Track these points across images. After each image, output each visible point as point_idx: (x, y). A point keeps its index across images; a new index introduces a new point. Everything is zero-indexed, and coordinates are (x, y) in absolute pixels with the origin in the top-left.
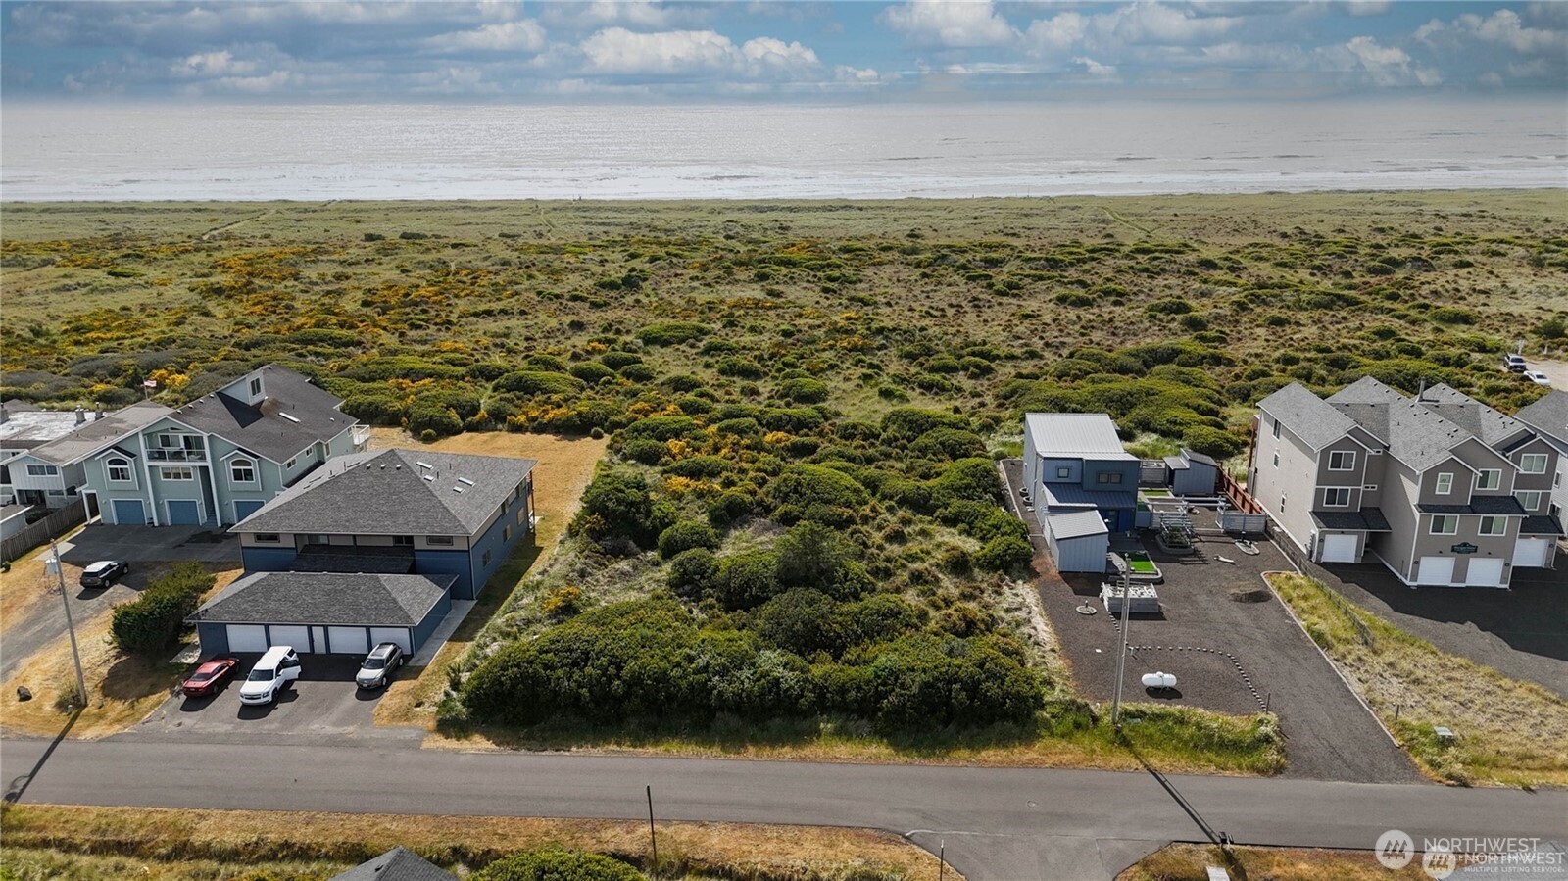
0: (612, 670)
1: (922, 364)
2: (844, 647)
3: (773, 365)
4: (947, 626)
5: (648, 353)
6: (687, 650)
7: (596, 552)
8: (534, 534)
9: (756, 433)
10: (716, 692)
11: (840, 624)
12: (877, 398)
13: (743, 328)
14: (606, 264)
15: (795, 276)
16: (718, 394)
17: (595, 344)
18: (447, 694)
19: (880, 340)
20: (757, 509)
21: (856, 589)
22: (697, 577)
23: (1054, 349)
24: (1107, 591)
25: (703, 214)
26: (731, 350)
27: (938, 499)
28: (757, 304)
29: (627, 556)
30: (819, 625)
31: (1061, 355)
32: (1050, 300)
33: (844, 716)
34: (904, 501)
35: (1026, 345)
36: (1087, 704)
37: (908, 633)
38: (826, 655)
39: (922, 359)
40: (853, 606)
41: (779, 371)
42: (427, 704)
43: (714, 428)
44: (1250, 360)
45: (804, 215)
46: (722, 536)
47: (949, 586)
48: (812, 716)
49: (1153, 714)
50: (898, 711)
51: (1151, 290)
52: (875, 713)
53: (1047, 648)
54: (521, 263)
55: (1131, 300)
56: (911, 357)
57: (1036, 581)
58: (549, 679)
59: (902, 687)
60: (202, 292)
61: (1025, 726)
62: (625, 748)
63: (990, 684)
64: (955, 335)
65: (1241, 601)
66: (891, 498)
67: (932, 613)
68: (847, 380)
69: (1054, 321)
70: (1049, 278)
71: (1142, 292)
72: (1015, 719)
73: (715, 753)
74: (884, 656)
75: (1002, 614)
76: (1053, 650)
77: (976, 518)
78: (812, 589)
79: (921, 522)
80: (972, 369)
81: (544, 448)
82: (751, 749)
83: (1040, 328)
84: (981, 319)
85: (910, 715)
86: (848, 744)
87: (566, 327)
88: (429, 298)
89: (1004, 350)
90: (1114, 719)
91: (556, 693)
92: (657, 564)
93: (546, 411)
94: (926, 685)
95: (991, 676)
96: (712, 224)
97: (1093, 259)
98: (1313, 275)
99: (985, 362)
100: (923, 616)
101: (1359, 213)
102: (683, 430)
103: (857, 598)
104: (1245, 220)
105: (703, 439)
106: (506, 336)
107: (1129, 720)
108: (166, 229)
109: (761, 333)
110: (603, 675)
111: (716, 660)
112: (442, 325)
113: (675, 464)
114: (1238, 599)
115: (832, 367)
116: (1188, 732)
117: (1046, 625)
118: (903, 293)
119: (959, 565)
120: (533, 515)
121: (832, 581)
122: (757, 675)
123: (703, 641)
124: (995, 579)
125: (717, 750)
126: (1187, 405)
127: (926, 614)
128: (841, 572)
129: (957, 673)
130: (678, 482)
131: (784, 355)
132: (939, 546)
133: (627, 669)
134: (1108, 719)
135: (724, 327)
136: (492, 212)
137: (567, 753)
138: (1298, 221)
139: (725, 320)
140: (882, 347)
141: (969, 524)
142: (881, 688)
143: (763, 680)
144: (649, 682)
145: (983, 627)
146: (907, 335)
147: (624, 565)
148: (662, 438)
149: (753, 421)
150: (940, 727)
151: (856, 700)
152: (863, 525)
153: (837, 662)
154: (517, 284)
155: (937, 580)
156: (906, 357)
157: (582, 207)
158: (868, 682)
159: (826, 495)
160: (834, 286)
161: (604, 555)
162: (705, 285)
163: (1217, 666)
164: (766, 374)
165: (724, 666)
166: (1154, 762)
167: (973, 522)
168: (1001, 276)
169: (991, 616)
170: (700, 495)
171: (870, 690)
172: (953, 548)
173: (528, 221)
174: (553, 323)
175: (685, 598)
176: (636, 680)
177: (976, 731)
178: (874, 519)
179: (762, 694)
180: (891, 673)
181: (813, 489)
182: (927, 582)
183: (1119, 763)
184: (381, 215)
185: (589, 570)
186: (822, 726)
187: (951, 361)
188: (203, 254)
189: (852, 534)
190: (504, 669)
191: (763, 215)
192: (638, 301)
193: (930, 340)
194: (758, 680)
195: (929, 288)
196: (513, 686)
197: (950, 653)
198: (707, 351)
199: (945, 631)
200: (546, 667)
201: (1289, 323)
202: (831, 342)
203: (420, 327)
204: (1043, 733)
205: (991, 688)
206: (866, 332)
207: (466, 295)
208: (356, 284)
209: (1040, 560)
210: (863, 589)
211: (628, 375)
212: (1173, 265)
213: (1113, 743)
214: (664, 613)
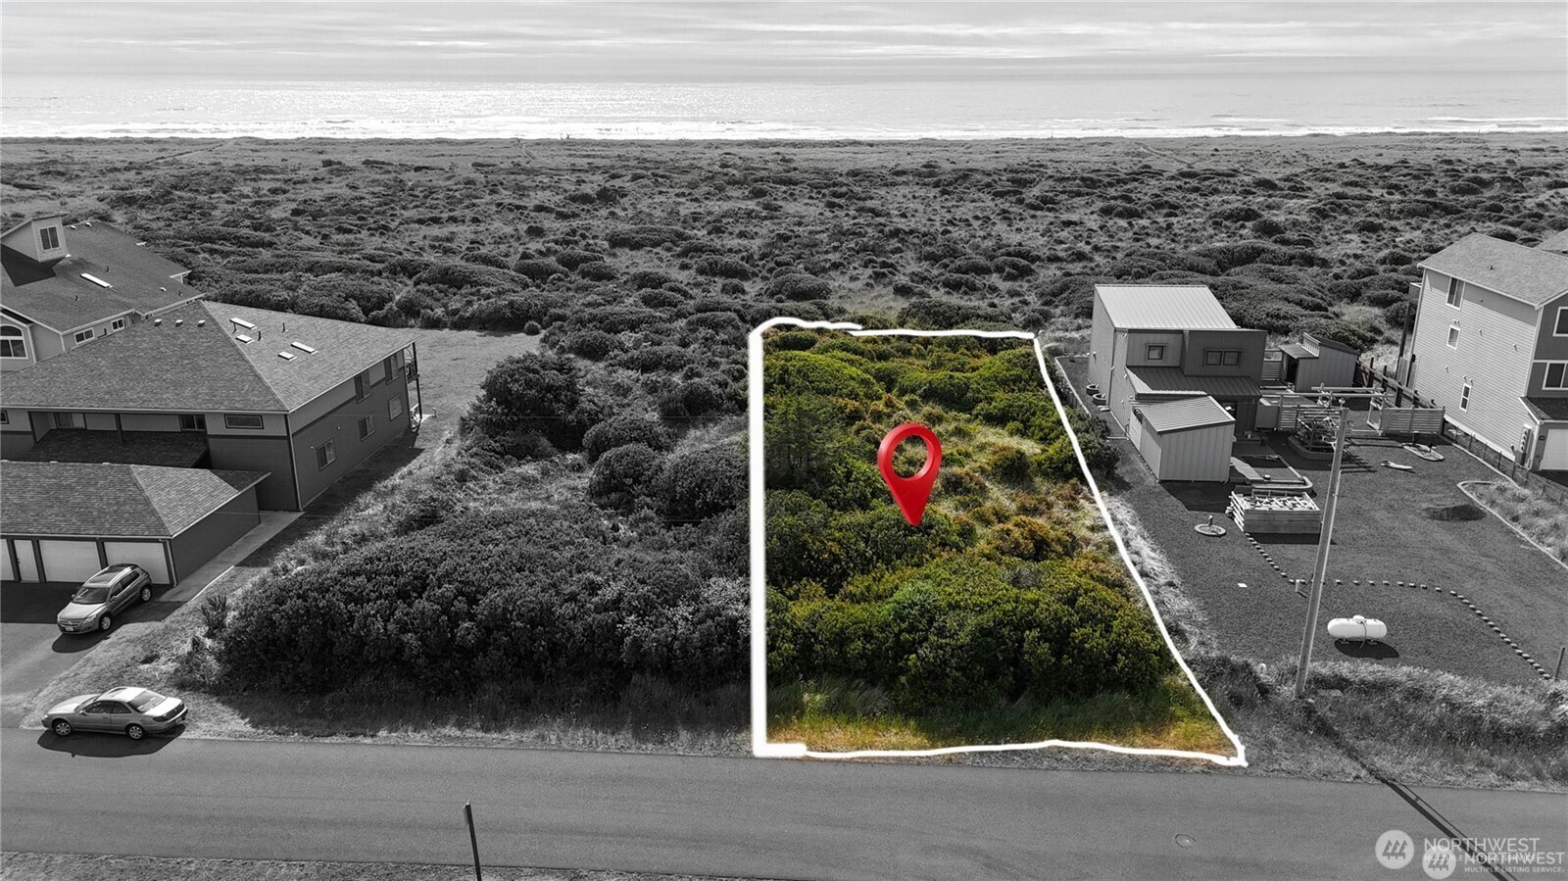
0: (460, 605)
1: (946, 266)
2: (844, 575)
3: (764, 266)
4: (1006, 546)
5: (615, 255)
6: (591, 575)
7: (490, 450)
8: (416, 434)
9: (737, 328)
10: (628, 640)
11: (839, 542)
12: (892, 296)
13: (731, 233)
14: (583, 185)
15: (796, 192)
16: (694, 292)
17: (552, 245)
18: (196, 643)
19: (894, 243)
20: (727, 404)
21: (863, 494)
22: (629, 481)
23: (1105, 253)
24: (1240, 503)
25: (699, 149)
26: (714, 251)
27: (979, 392)
28: (749, 214)
29: (536, 458)
30: (805, 543)
31: (1114, 258)
32: (1092, 213)
33: (842, 682)
34: (931, 394)
35: (1070, 248)
36: (1248, 665)
37: (945, 555)
38: (816, 587)
39: (945, 261)
40: (859, 517)
41: (770, 271)
42: (163, 659)
43: (682, 323)
44: (1348, 262)
45: (809, 150)
46: (675, 437)
47: (1000, 496)
48: (791, 681)
49: (1363, 682)
50: (933, 674)
51: (1208, 205)
52: (894, 677)
53: (1162, 580)
54: (487, 182)
55: (1186, 213)
56: (933, 258)
57: (1127, 494)
58: (351, 618)
59: (941, 632)
60: (111, 200)
61: (1147, 701)
62: (469, 733)
63: (1088, 630)
64: (985, 238)
65: (1441, 518)
66: (913, 391)
67: (980, 530)
68: (853, 279)
69: (1101, 228)
70: (1087, 194)
71: (1198, 206)
72: (1131, 687)
73: (620, 743)
74: (909, 586)
75: (1088, 534)
76: (1171, 584)
77: (1034, 414)
78: (795, 492)
79: (954, 420)
80: (1007, 269)
81: (463, 343)
82: (685, 735)
83: (1085, 235)
84: (1014, 228)
85: (955, 680)
86: (850, 728)
87: (522, 233)
88: (371, 208)
89: (1045, 252)
90: (1298, 690)
91: (361, 642)
92: (578, 468)
93: (470, 303)
94: (983, 632)
95: (1088, 618)
96: (708, 155)
97: (1135, 180)
98: (1389, 193)
99: (1024, 262)
100: (967, 533)
101: (1420, 148)
102: (640, 322)
103: (864, 504)
104: (1295, 154)
105: (668, 333)
106: (449, 240)
107: (1322, 693)
108: (108, 157)
109: (753, 238)
110: (444, 612)
111: (635, 589)
112: (376, 230)
113: (625, 357)
114: (1436, 515)
115: (836, 266)
116: (1432, 714)
117: (1153, 550)
118: (921, 208)
119: (1014, 470)
120: (420, 410)
121: (826, 482)
122: (700, 615)
123: (619, 562)
124: (1067, 489)
125: (625, 737)
126: (1287, 299)
127: (971, 531)
128: (840, 471)
129: (1031, 613)
130: (623, 376)
131: (778, 255)
132: (982, 448)
133: (484, 601)
134: (1288, 690)
135: (709, 233)
136: (470, 146)
137: (368, 741)
138: (1353, 154)
139: (710, 227)
140: (898, 250)
141: (1022, 422)
142: (905, 636)
143: (709, 622)
144: (518, 624)
145: (1060, 549)
146: (927, 237)
147: (530, 469)
148: (613, 329)
149: (734, 315)
150: (1003, 702)
151: (862, 656)
152: (874, 423)
153: (832, 598)
154: (477, 198)
155: (983, 488)
156: (926, 259)
157: (568, 144)
158: (884, 627)
159: (824, 384)
160: (842, 201)
161: (502, 456)
162: (692, 200)
163: (1440, 609)
164: (755, 275)
165: (646, 599)
166: (1383, 763)
167: (1028, 420)
168: (1032, 193)
169: (1070, 535)
170: (652, 389)
171: (887, 638)
172: (1004, 449)
173: (506, 153)
174: (509, 230)
175: (610, 511)
176: (498, 622)
177: (1065, 708)
178: (889, 416)
179: (706, 645)
180: (924, 611)
181: (806, 376)
182: (968, 491)
183: (1325, 765)
184: (349, 148)
185: (473, 472)
186: (806, 697)
187: (981, 261)
188: (133, 172)
189: (858, 432)
190: (280, 601)
191: (764, 150)
192: (612, 214)
193: (955, 243)
194: (701, 622)
195: (949, 204)
196: (294, 629)
197: (1016, 582)
198: (684, 254)
199: (1003, 553)
200: (349, 598)
201: (1384, 230)
202: (836, 244)
203: (349, 231)
204: (1179, 713)
205: (1093, 639)
206: (877, 235)
207: (415, 207)
208: (293, 197)
209: (1128, 468)
210: (874, 495)
211: (584, 274)
212: (1226, 185)
213: (1305, 730)
214: (566, 524)
